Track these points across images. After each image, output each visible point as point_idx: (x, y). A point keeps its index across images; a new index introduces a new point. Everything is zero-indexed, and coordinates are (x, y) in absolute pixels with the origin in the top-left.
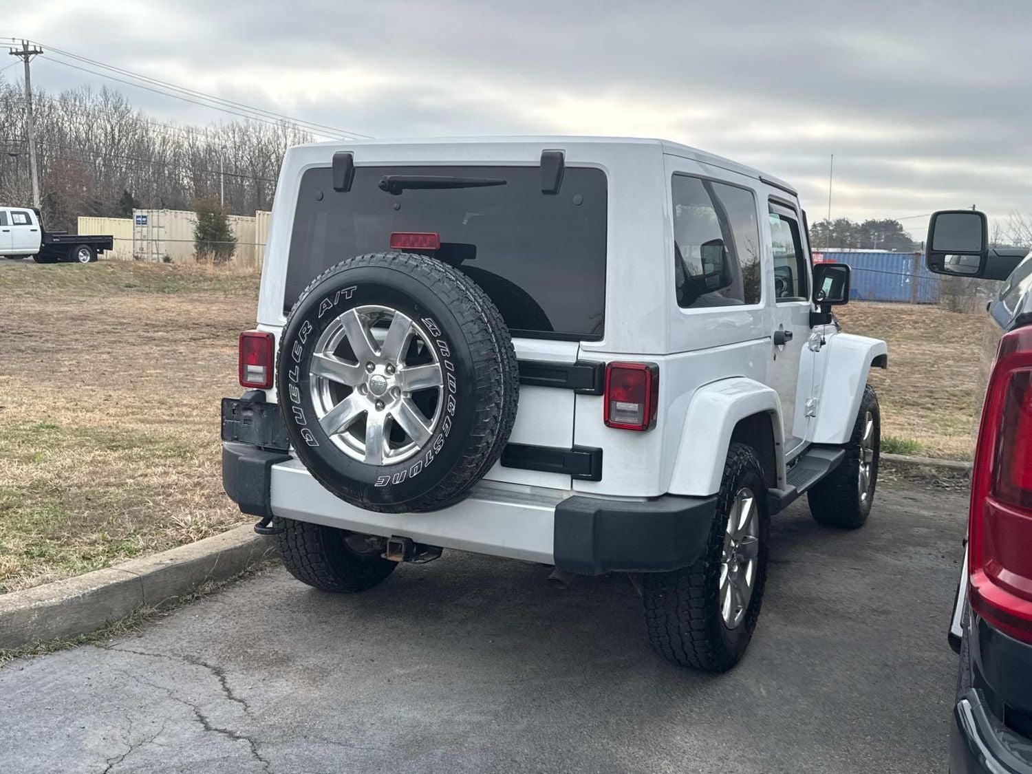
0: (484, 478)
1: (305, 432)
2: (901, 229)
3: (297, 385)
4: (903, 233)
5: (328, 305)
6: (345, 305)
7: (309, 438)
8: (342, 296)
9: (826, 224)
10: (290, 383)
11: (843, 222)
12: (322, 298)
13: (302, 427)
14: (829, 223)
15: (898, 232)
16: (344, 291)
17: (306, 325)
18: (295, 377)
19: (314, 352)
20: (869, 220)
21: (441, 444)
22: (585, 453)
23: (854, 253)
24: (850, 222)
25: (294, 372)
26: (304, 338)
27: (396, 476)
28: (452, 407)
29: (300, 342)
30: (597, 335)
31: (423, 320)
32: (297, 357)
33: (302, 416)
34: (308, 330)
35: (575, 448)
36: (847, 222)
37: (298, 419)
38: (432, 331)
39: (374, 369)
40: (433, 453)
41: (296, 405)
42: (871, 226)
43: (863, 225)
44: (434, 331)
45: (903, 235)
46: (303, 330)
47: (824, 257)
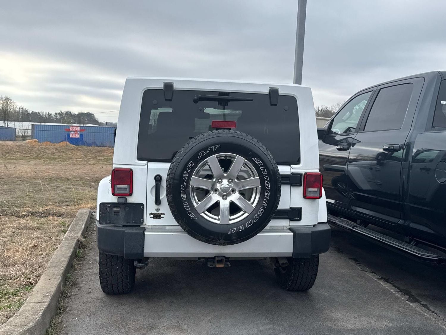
0: (268, 225)
1: (189, 213)
2: (94, 116)
3: (184, 191)
4: (95, 118)
5: (203, 153)
6: (211, 153)
7: (192, 216)
8: (211, 150)
9: (61, 113)
10: (181, 191)
11: (69, 113)
12: (200, 151)
13: (188, 211)
14: (62, 113)
15: (92, 118)
16: (213, 147)
17: (191, 163)
18: (184, 188)
19: (192, 175)
20: (80, 112)
21: (262, 211)
22: (297, 210)
23: (85, 126)
24: (72, 113)
25: (183, 186)
26: (189, 170)
27: (239, 228)
28: (268, 195)
29: (187, 171)
30: (298, 162)
31: (253, 159)
32: (185, 178)
33: (188, 206)
34: (192, 165)
35: (291, 208)
36: (71, 113)
37: (186, 208)
38: (258, 163)
39: (222, 181)
40: (258, 216)
41: (184, 201)
42: (81, 114)
43: (77, 114)
44: (259, 164)
45: (95, 119)
46: (189, 165)
47: (80, 128)
